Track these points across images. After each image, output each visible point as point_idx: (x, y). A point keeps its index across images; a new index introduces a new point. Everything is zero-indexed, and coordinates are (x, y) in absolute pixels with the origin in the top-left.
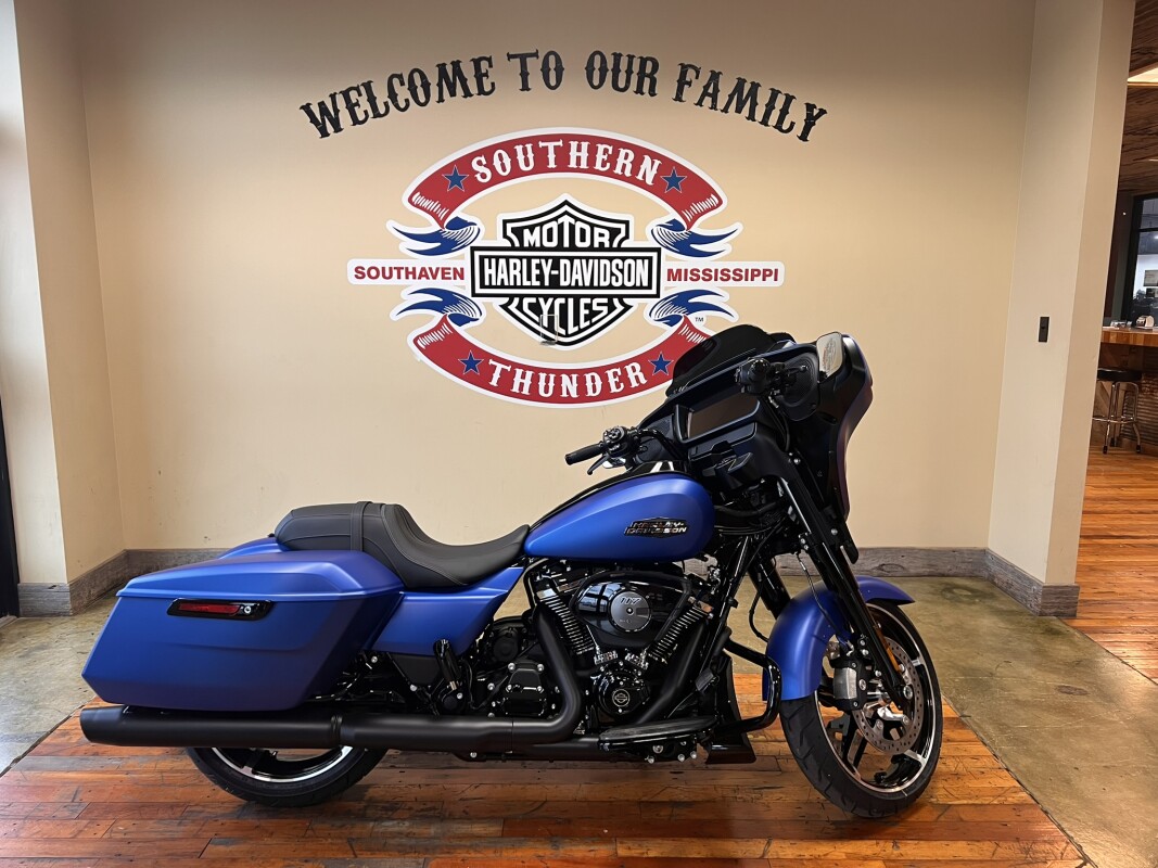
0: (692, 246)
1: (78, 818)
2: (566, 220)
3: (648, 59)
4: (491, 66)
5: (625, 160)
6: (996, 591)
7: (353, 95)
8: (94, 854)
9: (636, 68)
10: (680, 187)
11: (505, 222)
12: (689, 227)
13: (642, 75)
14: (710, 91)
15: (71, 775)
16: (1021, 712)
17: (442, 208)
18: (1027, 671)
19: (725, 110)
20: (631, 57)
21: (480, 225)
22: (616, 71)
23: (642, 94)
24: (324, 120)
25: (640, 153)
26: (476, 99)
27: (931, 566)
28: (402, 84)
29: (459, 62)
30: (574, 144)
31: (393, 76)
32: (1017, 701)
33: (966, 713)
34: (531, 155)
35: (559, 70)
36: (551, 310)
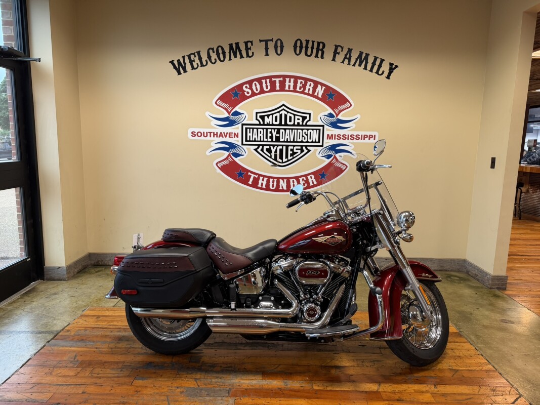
0: (338, 124)
1: (77, 367)
2: (283, 113)
3: (321, 42)
4: (252, 45)
5: (309, 87)
6: (470, 278)
7: (192, 57)
8: (85, 382)
9: (315, 46)
10: (334, 99)
11: (257, 113)
12: (337, 116)
13: (318, 49)
14: (348, 57)
15: (73, 349)
16: (486, 331)
17: (230, 106)
18: (487, 313)
19: (354, 65)
20: (313, 42)
21: (246, 114)
22: (307, 47)
23: (318, 58)
24: (180, 68)
25: (316, 83)
26: (246, 59)
27: (441, 266)
28: (214, 52)
29: (238, 43)
30: (287, 80)
31: (210, 49)
32: (483, 325)
33: (461, 330)
34: (269, 84)
35: (282, 47)
36: (276, 151)
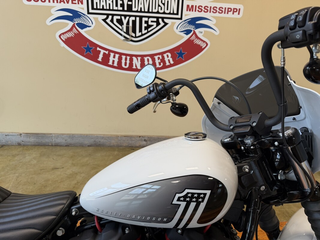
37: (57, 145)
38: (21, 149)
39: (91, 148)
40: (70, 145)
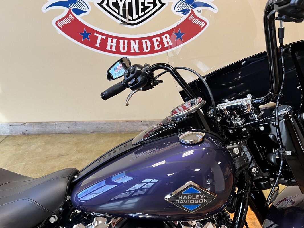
36: (124, 6)
37: (60, 133)
38: (26, 138)
39: (94, 134)
40: (73, 132)
